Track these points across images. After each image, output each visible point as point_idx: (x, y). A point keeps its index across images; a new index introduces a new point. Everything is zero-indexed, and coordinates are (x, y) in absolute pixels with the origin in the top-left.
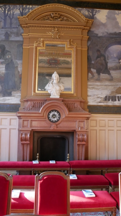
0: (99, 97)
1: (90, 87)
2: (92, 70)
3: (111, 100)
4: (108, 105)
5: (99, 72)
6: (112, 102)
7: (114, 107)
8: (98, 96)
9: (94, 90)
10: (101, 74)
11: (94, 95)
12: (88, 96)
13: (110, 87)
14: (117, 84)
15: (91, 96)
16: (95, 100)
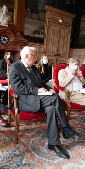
0: (30, 30)
1: (26, 22)
3: (37, 33)
5: (32, 12)
6: (38, 35)
7: (39, 38)
9: (28, 24)
10: (33, 13)
11: (28, 28)
12: (24, 28)
13: (38, 24)
14: (42, 22)
16: (28, 32)
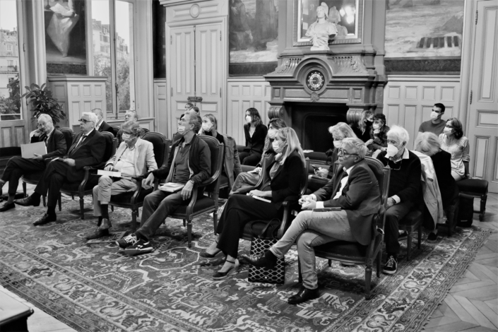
0: (406, 42)
1: (391, 22)
3: (432, 46)
4: (426, 56)
6: (435, 50)
7: (438, 60)
8: (407, 39)
11: (398, 38)
13: (434, 18)
15: (391, 40)
16: (400, 48)
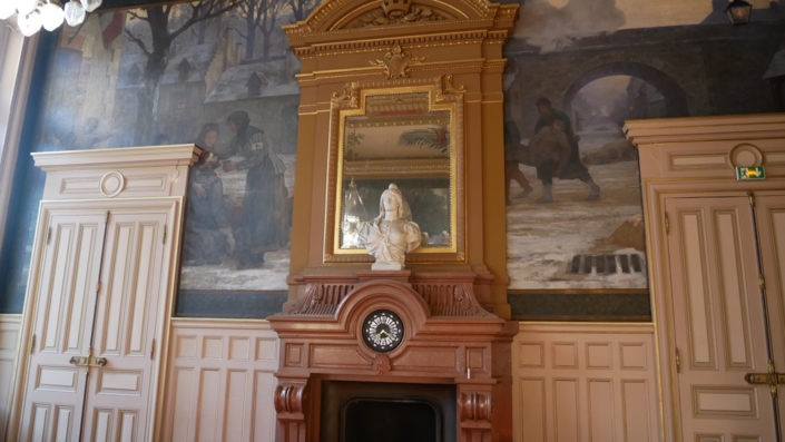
0: (548, 262)
1: (517, 227)
2: (523, 168)
3: (594, 270)
4: (585, 287)
5: (546, 175)
6: (601, 278)
7: (608, 295)
8: (548, 257)
9: (530, 236)
10: (556, 181)
11: (532, 255)
12: (508, 258)
13: (591, 222)
14: (618, 210)
15: (519, 258)
16: (537, 274)
